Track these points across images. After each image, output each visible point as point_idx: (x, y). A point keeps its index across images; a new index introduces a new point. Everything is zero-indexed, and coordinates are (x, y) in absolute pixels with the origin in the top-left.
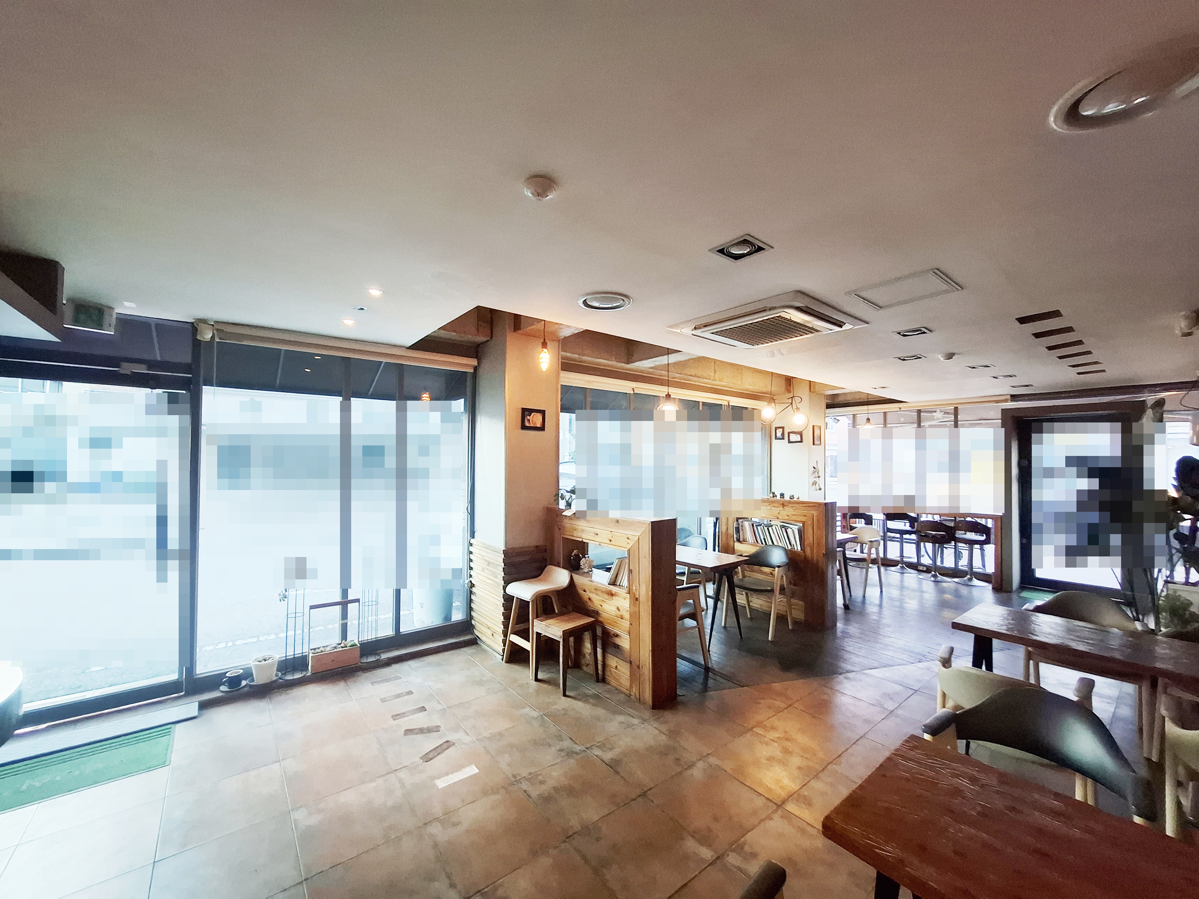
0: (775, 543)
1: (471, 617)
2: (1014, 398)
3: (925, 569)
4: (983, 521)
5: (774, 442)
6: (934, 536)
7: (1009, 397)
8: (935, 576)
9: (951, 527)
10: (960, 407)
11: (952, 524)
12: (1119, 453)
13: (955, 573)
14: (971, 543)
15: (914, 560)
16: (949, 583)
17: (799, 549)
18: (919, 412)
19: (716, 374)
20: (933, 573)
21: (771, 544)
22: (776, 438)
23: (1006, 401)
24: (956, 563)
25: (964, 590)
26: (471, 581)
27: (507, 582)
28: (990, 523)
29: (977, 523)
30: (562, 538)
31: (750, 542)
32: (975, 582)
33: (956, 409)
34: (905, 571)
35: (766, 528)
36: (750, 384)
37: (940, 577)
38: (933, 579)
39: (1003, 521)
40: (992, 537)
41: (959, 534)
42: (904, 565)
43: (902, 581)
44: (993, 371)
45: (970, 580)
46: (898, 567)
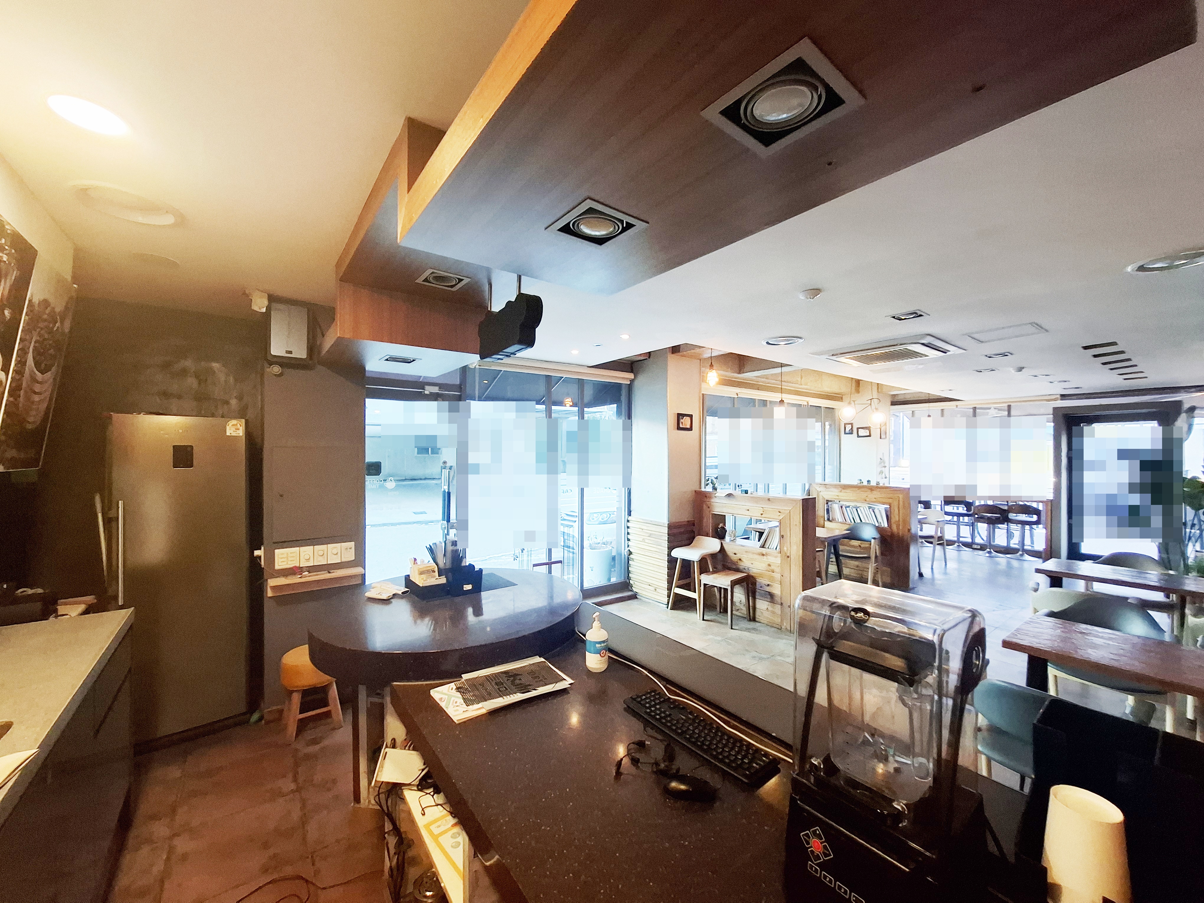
0: (863, 521)
1: (629, 578)
2: (1063, 397)
3: (979, 547)
4: (1034, 505)
5: (843, 435)
6: (989, 518)
7: (1059, 396)
8: (990, 552)
9: (1005, 510)
10: (1012, 404)
11: (1006, 508)
12: (1160, 446)
13: (1007, 551)
14: (1024, 523)
15: (969, 540)
16: (1002, 559)
17: (886, 525)
18: (975, 409)
19: (803, 380)
20: (988, 550)
21: (859, 521)
22: (845, 433)
23: (1055, 400)
24: (1008, 542)
25: (1015, 563)
26: (629, 550)
27: (671, 549)
28: (1041, 507)
29: (1029, 507)
30: (711, 516)
31: (840, 521)
32: (1027, 557)
33: (1009, 406)
34: (961, 549)
35: (855, 510)
36: (829, 386)
37: (994, 554)
38: (987, 555)
39: (1053, 505)
40: (1043, 518)
41: (1012, 516)
42: (960, 544)
43: (959, 556)
44: (1050, 379)
45: (1022, 555)
46: (956, 545)
